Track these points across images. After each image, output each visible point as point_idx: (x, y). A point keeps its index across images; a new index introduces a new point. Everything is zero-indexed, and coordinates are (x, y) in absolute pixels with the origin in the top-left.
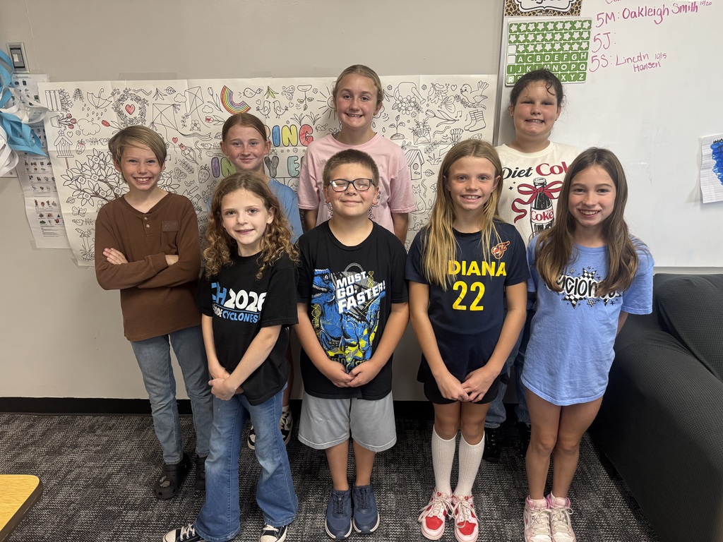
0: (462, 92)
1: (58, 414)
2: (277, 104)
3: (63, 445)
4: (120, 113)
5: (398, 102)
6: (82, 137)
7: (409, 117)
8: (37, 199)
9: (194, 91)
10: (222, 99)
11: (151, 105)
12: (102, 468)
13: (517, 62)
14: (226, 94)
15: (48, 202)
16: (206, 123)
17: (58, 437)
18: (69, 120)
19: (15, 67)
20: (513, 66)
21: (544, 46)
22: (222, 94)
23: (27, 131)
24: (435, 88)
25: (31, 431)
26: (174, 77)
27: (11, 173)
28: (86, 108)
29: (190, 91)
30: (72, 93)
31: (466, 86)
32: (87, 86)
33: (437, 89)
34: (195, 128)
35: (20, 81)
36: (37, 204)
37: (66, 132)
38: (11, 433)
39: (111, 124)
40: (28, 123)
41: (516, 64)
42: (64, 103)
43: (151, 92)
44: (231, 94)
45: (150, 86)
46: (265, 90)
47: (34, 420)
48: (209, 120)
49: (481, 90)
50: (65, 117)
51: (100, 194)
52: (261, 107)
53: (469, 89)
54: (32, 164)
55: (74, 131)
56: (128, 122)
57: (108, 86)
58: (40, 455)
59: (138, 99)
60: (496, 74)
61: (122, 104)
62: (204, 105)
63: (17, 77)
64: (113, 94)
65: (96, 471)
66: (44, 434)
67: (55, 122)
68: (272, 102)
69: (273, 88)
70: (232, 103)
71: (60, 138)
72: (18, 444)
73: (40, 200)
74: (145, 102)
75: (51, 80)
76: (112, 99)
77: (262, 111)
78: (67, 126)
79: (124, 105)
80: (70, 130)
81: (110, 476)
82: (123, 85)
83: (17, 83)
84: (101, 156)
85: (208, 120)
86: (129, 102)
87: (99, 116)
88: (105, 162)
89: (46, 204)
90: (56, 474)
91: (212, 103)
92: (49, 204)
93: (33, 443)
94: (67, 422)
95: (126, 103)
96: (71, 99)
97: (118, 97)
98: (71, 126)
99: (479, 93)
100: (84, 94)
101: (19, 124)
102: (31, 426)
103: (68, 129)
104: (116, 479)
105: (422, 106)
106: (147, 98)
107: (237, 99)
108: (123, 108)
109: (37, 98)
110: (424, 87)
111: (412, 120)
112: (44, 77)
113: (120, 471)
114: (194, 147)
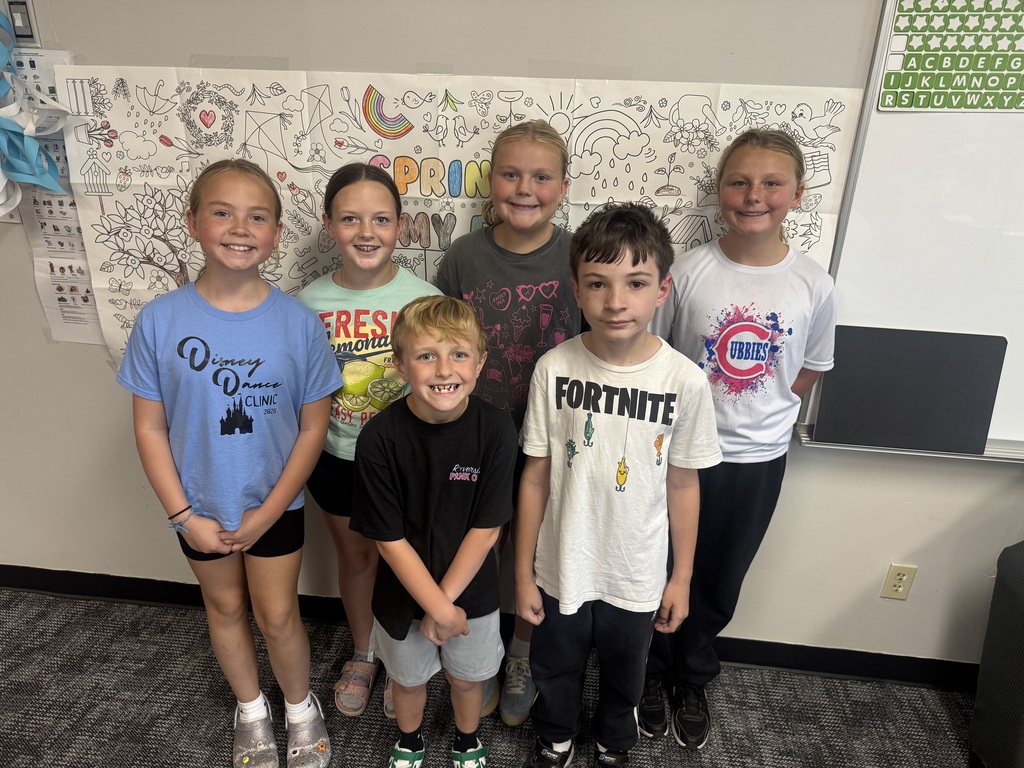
0: (794, 117)
1: (85, 597)
2: (460, 122)
3: (87, 654)
4: (190, 124)
5: (675, 129)
6: (125, 162)
7: (694, 158)
8: (53, 261)
9: (318, 92)
10: (364, 109)
11: (242, 113)
12: (143, 703)
13: (904, 66)
14: (372, 101)
15: (70, 267)
16: (335, 150)
17: (81, 638)
18: (106, 132)
19: (17, 36)
20: (897, 75)
21: (960, 39)
22: (366, 100)
23: (32, 148)
24: (745, 108)
25: (41, 625)
26: (283, 65)
27: (11, 216)
28: (133, 113)
29: (310, 91)
30: (110, 86)
31: (801, 107)
32: (135, 74)
33: (750, 110)
34: (317, 157)
35: (26, 60)
36: (52, 270)
37: (99, 152)
38: (10, 624)
39: (174, 141)
40: (33, 134)
41: (903, 72)
42: (98, 102)
43: (243, 90)
44: (380, 100)
45: (242, 79)
46: (441, 96)
47: (48, 606)
48: (341, 144)
49: (829, 115)
50: (99, 126)
51: (155, 260)
52: (431, 126)
53: (807, 113)
54: (44, 203)
55: (113, 150)
56: (204, 140)
57: (172, 76)
58: (49, 670)
59: (221, 102)
60: (861, 87)
61: (195, 109)
62: (333, 118)
63: (20, 54)
64: (179, 91)
65: (133, 709)
66: (60, 632)
67: (83, 136)
68: (451, 118)
69: (455, 94)
70: (382, 116)
71: (91, 162)
72: (18, 647)
73: (58, 263)
74: (232, 106)
75: (77, 60)
76: (177, 99)
77: (433, 134)
78: (102, 143)
79: (198, 111)
80: (107, 149)
81: (154, 719)
82: (197, 75)
83: (20, 64)
84: (158, 196)
85: (339, 144)
86: (205, 105)
87: (156, 127)
88: (163, 206)
89: (68, 271)
90: (69, 709)
91: (347, 115)
92: (72, 271)
93: (42, 647)
94: (98, 613)
95: (201, 107)
96: (110, 96)
97: (187, 96)
98: (109, 143)
99: (826, 121)
100: (131, 88)
101: (21, 136)
102: (42, 615)
103: (104, 148)
104: (162, 727)
105: (718, 139)
106: (236, 100)
107: (389, 110)
108: (195, 116)
109: (52, 90)
110: (726, 106)
111: (698, 162)
112: (65, 56)
113: (169, 713)
114: (313, 191)
